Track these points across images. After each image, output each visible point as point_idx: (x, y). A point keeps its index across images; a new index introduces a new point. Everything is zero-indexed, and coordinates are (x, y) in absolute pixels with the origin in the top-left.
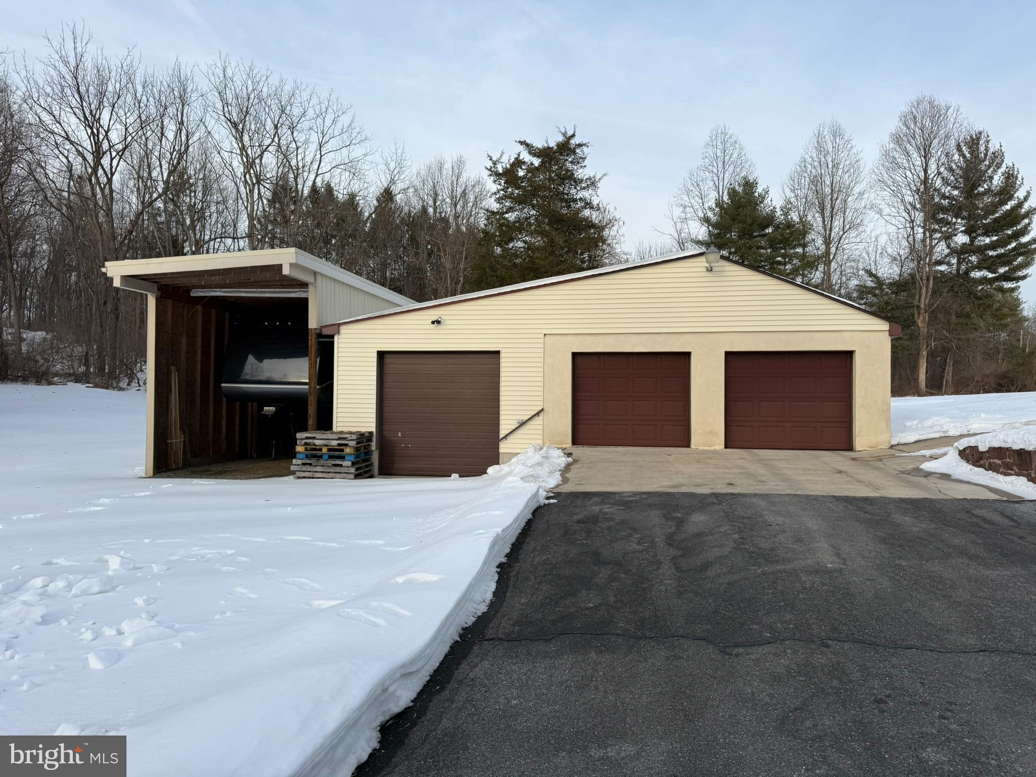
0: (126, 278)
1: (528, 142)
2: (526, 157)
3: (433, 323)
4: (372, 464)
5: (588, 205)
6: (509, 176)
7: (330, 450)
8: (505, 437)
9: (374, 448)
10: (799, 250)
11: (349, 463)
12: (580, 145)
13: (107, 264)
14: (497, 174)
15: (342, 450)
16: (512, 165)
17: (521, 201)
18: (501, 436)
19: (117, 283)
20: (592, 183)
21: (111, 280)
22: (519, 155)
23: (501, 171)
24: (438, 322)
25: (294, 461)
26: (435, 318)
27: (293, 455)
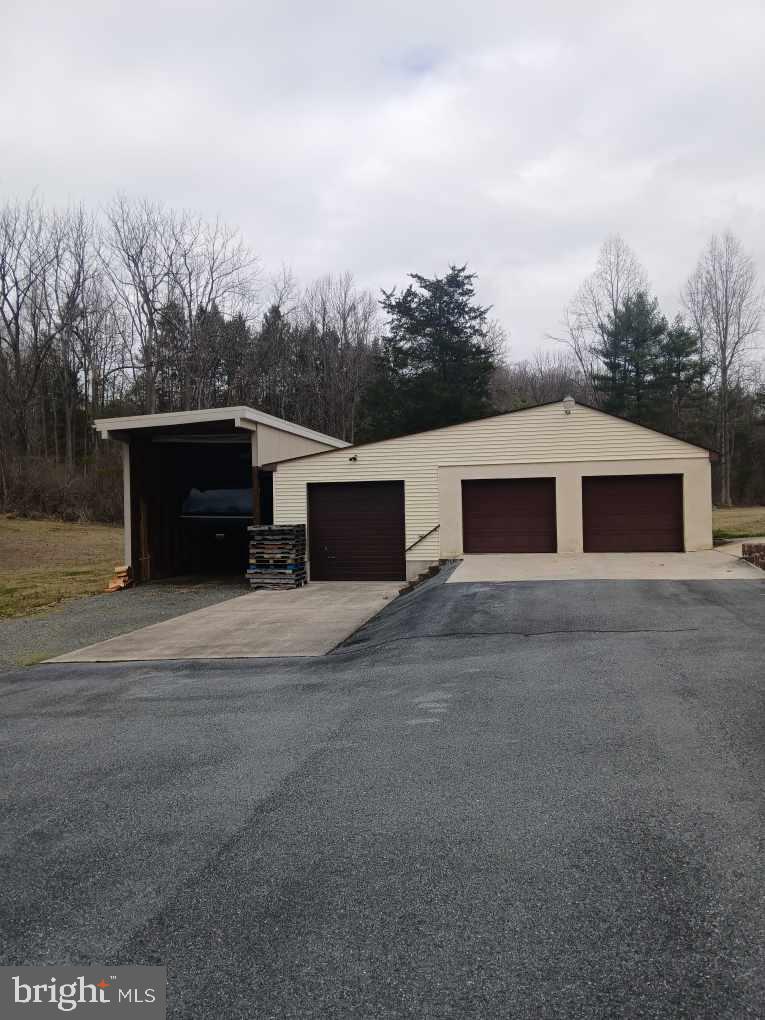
0: (111, 432)
1: (419, 274)
2: (417, 288)
3: (351, 460)
4: (305, 573)
5: (477, 332)
6: (402, 308)
7: (275, 561)
8: (410, 549)
9: (306, 560)
10: (695, 358)
11: (290, 571)
12: (469, 277)
13: (96, 421)
14: (390, 306)
15: (285, 561)
16: (405, 298)
17: (414, 330)
18: (407, 548)
19: (105, 436)
20: (480, 314)
21: (100, 432)
22: (411, 287)
23: (394, 303)
24: (355, 459)
25: (248, 571)
26: (353, 456)
27: (248, 566)
